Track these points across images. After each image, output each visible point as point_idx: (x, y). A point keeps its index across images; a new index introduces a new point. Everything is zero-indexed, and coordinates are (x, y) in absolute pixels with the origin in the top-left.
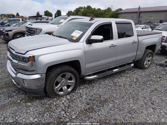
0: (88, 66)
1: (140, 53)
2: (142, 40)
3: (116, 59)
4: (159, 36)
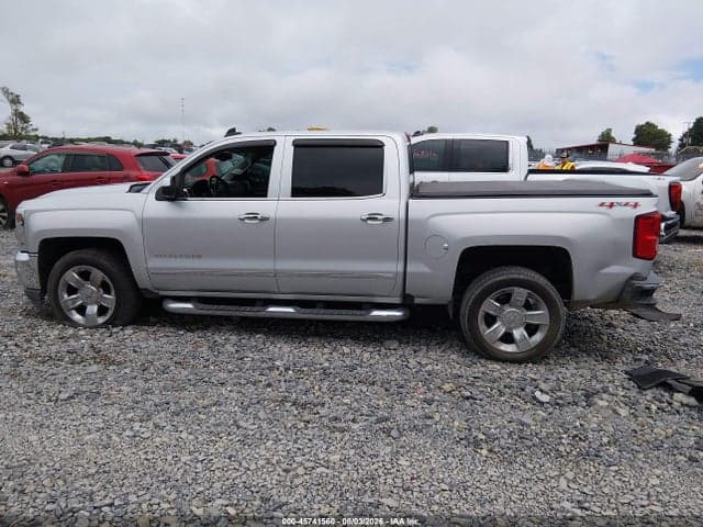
0: (155, 263)
1: (425, 269)
2: (432, 216)
3: (278, 267)
4: (604, 209)
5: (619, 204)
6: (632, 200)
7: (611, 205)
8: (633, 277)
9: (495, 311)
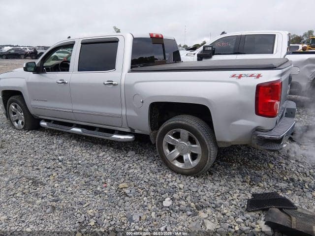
2: (136, 83)
3: (73, 108)
4: (234, 79)
5: (246, 76)
6: (256, 72)
7: (240, 76)
8: (257, 129)
9: (172, 142)
